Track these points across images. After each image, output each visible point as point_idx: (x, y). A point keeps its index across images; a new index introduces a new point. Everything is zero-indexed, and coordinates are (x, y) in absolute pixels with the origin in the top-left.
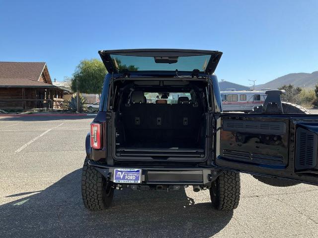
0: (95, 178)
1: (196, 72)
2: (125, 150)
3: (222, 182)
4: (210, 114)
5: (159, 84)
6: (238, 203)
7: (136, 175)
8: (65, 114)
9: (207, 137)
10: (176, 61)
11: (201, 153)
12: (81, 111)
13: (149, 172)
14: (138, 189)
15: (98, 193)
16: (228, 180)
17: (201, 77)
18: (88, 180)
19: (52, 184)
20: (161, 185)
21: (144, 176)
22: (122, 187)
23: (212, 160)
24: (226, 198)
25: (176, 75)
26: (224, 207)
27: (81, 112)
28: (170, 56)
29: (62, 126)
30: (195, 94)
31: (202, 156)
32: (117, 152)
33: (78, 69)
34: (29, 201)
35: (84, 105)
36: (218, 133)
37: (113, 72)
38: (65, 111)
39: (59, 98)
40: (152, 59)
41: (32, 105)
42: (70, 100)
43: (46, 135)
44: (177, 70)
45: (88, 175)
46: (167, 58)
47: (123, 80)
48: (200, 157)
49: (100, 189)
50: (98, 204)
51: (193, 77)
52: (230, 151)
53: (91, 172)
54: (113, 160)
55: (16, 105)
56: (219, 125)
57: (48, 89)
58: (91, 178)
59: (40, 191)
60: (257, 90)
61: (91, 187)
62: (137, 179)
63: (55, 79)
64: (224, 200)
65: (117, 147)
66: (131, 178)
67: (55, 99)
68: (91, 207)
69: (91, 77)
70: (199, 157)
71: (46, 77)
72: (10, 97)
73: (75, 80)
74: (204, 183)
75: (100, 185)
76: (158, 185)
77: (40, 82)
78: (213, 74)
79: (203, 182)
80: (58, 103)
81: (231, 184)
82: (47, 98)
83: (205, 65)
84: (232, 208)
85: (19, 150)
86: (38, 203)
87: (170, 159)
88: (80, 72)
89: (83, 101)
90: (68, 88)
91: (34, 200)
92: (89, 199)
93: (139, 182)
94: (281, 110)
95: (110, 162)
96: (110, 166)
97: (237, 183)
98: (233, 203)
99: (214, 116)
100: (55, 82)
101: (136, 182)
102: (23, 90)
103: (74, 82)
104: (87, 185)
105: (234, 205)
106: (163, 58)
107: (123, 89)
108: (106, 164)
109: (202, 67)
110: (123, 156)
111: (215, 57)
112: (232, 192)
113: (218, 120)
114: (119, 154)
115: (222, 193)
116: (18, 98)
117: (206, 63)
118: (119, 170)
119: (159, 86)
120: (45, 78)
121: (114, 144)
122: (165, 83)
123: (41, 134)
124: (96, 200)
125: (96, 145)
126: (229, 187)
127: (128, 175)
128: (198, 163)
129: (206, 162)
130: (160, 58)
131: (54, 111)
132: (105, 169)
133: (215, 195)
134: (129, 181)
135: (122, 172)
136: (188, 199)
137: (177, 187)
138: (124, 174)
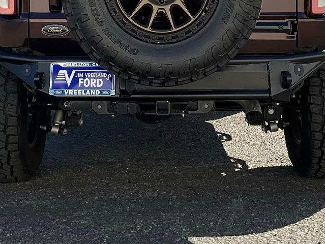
7: (103, 76)
14: (109, 111)
20: (165, 99)
22: (66, 126)
50: (12, 174)
62: (106, 85)
66: (93, 84)
74: (274, 92)
79: (269, 91)
93: (113, 93)
101: (105, 94)
118: (62, 64)
127: (84, 77)
132: (27, 65)
133: (299, 141)
134: (88, 92)
135: (69, 70)
136: (232, 161)
137: (206, 106)
138: (75, 75)
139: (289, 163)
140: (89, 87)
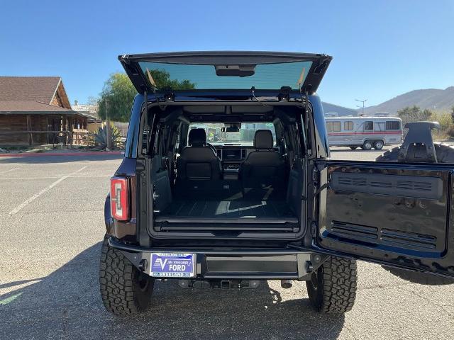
0: (121, 265)
1: (285, 92)
2: (170, 221)
3: (327, 271)
4: (309, 160)
5: (223, 111)
6: (353, 303)
7: (185, 263)
8: (89, 152)
9: (304, 198)
10: (252, 73)
11: (293, 225)
12: (113, 147)
13: (208, 259)
14: (189, 286)
15: (127, 289)
16: (338, 267)
17: (292, 99)
18: (109, 269)
19: (61, 266)
20: (228, 279)
21: (199, 265)
23: (313, 238)
24: (334, 296)
25: (252, 97)
26: (331, 309)
27: (113, 149)
28: (242, 63)
29: (83, 171)
30: (281, 125)
31: (296, 229)
32: (155, 224)
33: (107, 86)
34: (21, 297)
35: (118, 139)
36: (324, 193)
37: (145, 93)
38: (91, 147)
39: (81, 128)
40: (211, 70)
41: (42, 140)
42: (96, 132)
43: (59, 186)
44: (253, 87)
45: (109, 262)
46: (237, 67)
47: (164, 106)
48: (292, 232)
49: (129, 283)
50: (127, 307)
51: (280, 99)
52: (344, 223)
53: (114, 256)
54: (148, 239)
55: (19, 140)
56: (324, 181)
57: (64, 115)
58: (114, 266)
59: (41, 279)
60: (368, 115)
61: (114, 281)
62: (188, 269)
63: (76, 102)
64: (330, 300)
65: (155, 216)
66: (179, 269)
67: (75, 130)
68: (115, 311)
69: (127, 98)
70: (289, 232)
71: (62, 97)
72: (9, 129)
73: (104, 102)
74: (300, 276)
75: (128, 276)
76: (224, 279)
77: (53, 106)
78: (314, 94)
79: (297, 275)
80: (80, 136)
81: (343, 275)
82: (64, 129)
83: (302, 79)
84: (343, 310)
85: (15, 211)
86: (35, 300)
87: (243, 235)
88: (110, 90)
89: (117, 132)
90: (93, 114)
91: (29, 295)
92: (112, 300)
93: (192, 275)
94: (434, 156)
95: (144, 241)
96: (144, 248)
97: (353, 272)
98: (345, 303)
99: (316, 165)
100: (76, 105)
101: (187, 275)
102: (28, 118)
103: (102, 105)
104: (109, 278)
105: (347, 306)
106: (230, 67)
107: (165, 120)
108: (137, 245)
109: (297, 83)
110: (165, 231)
111: (319, 65)
112: (343, 286)
113: (322, 172)
114: (158, 228)
115: (329, 289)
116: (22, 129)
117: (303, 75)
118: (159, 254)
119: (225, 113)
120: (60, 100)
121: (151, 211)
122: (234, 110)
123: (51, 184)
124: (123, 301)
125: (120, 214)
126: (338, 280)
127: (173, 264)
128: (289, 242)
129: (302, 240)
130: (224, 68)
131: (73, 148)
132: (135, 254)
133: (316, 289)
134: (175, 274)
135: (163, 259)
136: (272, 292)
137: (255, 284)
138: (167, 262)
139: (307, 296)
140: (176, 271)
